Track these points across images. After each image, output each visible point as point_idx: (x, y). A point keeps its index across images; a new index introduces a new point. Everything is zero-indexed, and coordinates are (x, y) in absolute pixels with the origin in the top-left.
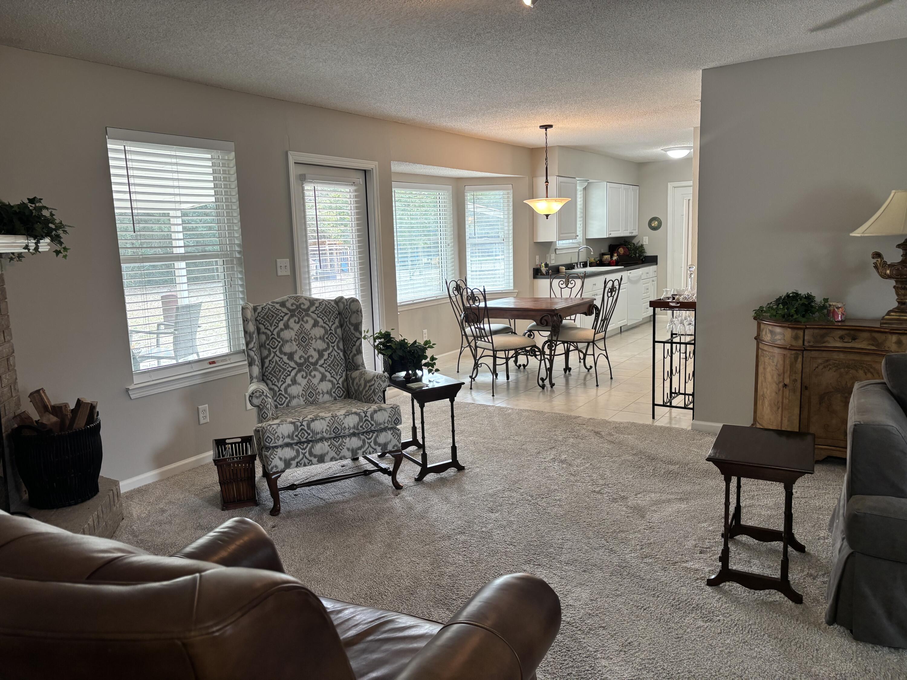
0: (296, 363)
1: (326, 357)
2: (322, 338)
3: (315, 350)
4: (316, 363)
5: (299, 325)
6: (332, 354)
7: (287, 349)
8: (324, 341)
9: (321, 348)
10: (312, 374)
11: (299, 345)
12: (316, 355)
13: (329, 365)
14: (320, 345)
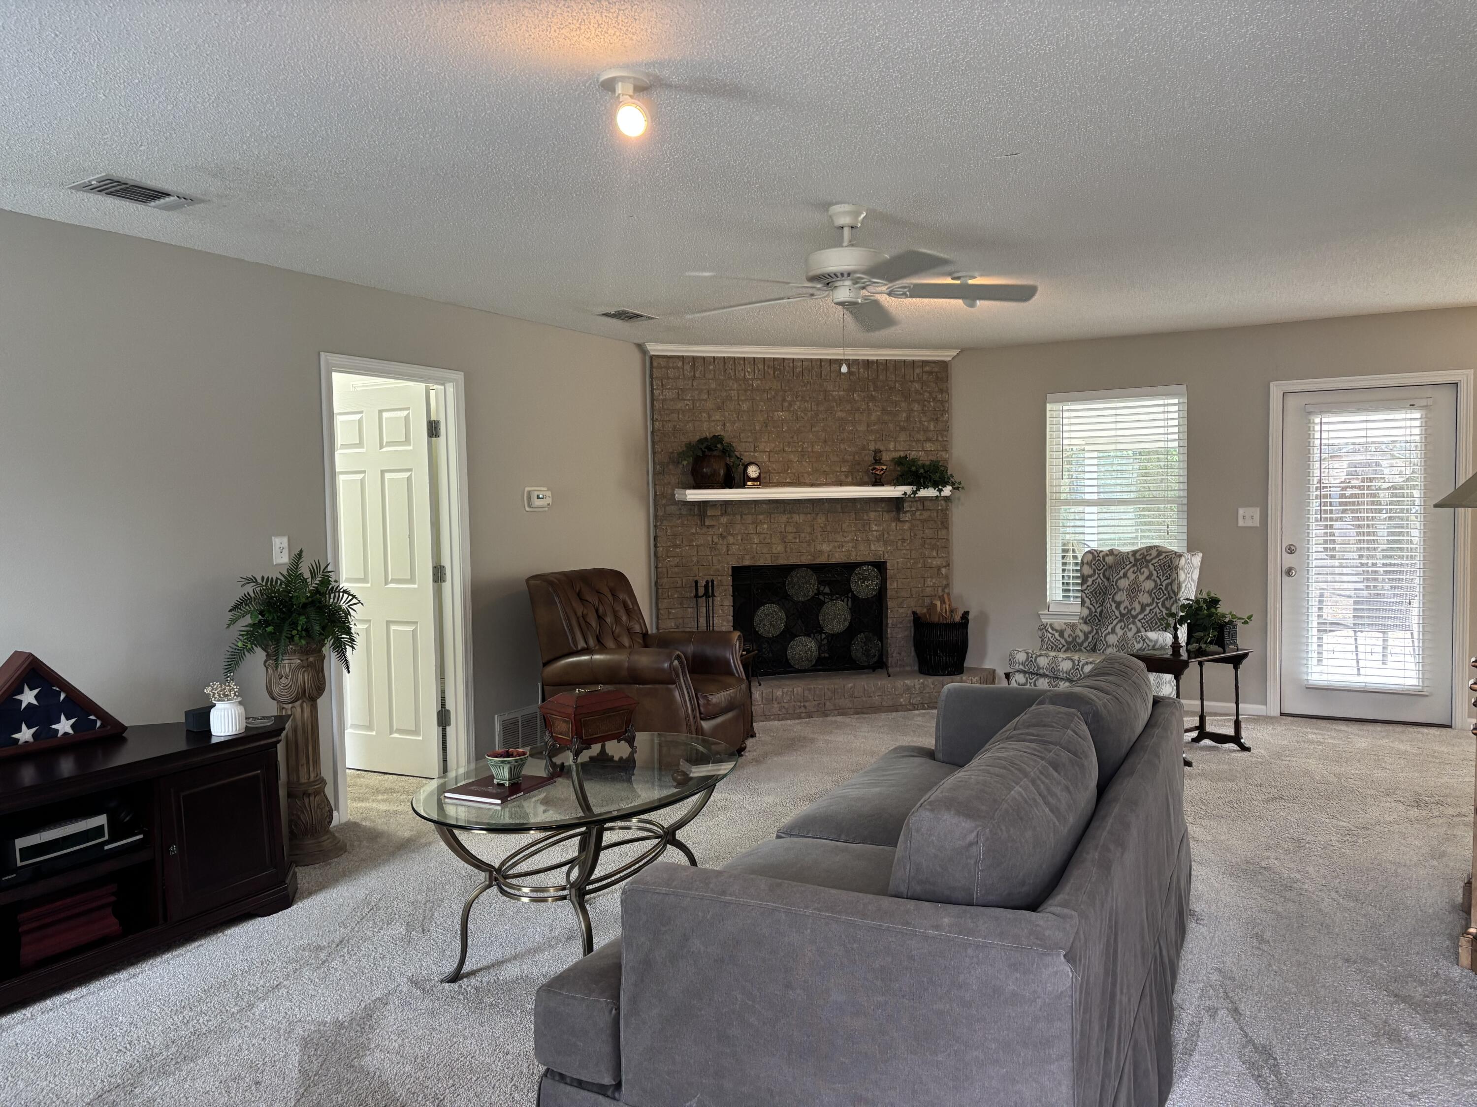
0: (1120, 613)
1: (1147, 612)
2: (1150, 593)
3: (1139, 602)
4: (1135, 617)
5: (1135, 575)
6: (1155, 610)
7: (1118, 598)
8: (1151, 595)
9: (1145, 602)
10: (1129, 627)
11: (1128, 595)
12: (1138, 608)
13: (1147, 622)
14: (1145, 599)
